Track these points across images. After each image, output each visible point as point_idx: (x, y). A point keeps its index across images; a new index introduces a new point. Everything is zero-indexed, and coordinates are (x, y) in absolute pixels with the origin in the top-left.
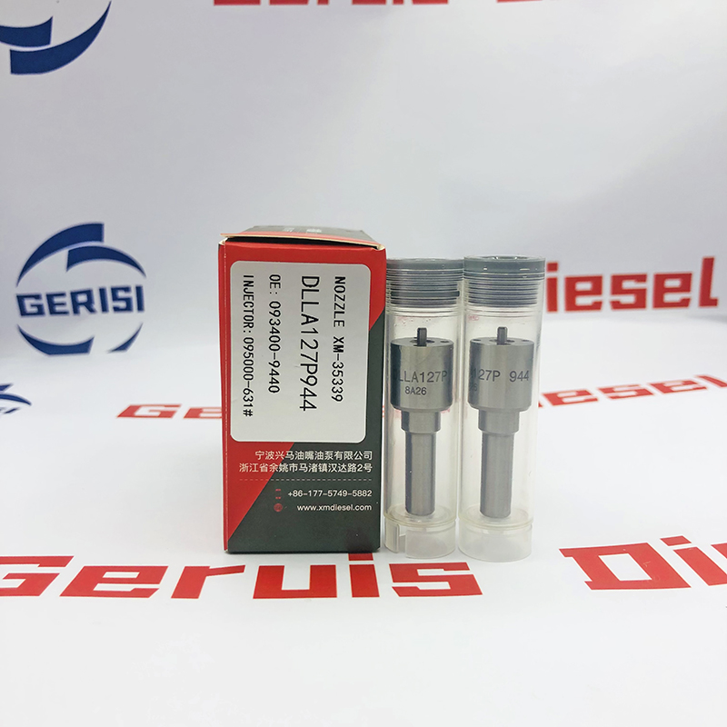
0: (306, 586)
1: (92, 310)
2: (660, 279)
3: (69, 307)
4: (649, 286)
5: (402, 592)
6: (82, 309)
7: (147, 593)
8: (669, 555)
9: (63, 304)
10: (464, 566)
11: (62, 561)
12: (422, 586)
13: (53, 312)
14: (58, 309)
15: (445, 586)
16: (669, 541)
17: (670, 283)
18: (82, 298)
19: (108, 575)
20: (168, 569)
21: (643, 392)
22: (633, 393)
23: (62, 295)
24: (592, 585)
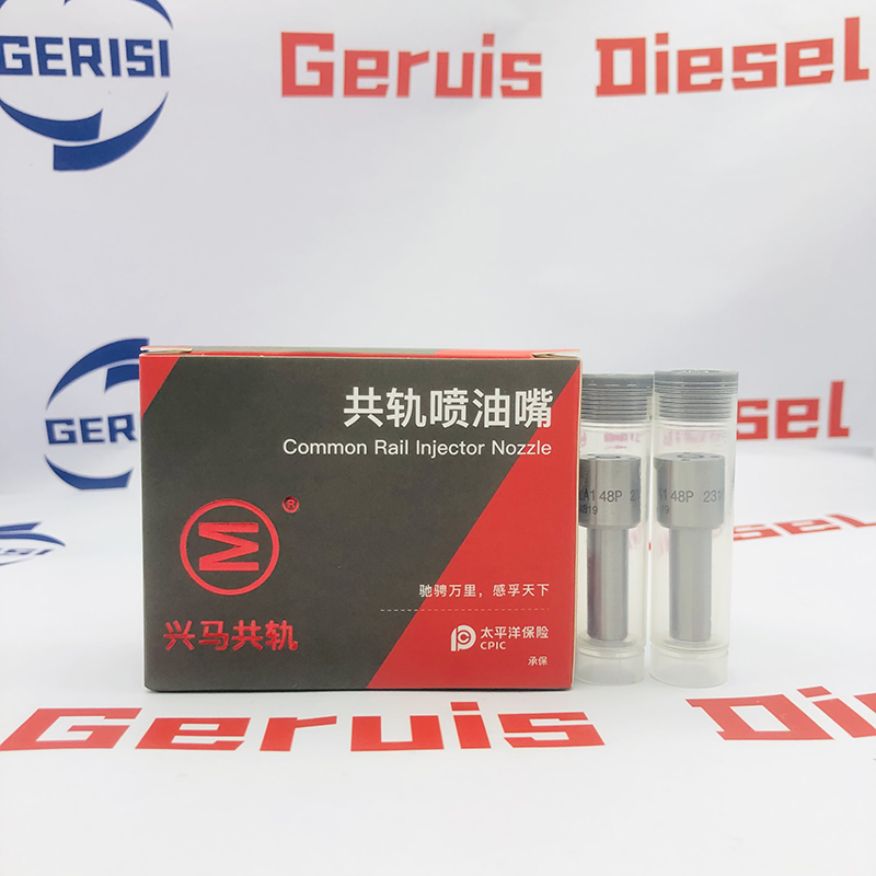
0: (409, 738)
1: (131, 438)
2: (783, 406)
3: (105, 434)
4: (771, 413)
5: (515, 743)
6: (121, 437)
7: (233, 746)
8: (808, 707)
9: (99, 431)
10: (581, 716)
11: (132, 713)
12: (537, 736)
13: (86, 440)
14: (92, 436)
15: (563, 736)
16: (808, 693)
17: (794, 410)
18: (121, 424)
19: (184, 727)
20: (251, 722)
21: (768, 533)
22: (758, 534)
23: (98, 420)
24: (726, 736)
